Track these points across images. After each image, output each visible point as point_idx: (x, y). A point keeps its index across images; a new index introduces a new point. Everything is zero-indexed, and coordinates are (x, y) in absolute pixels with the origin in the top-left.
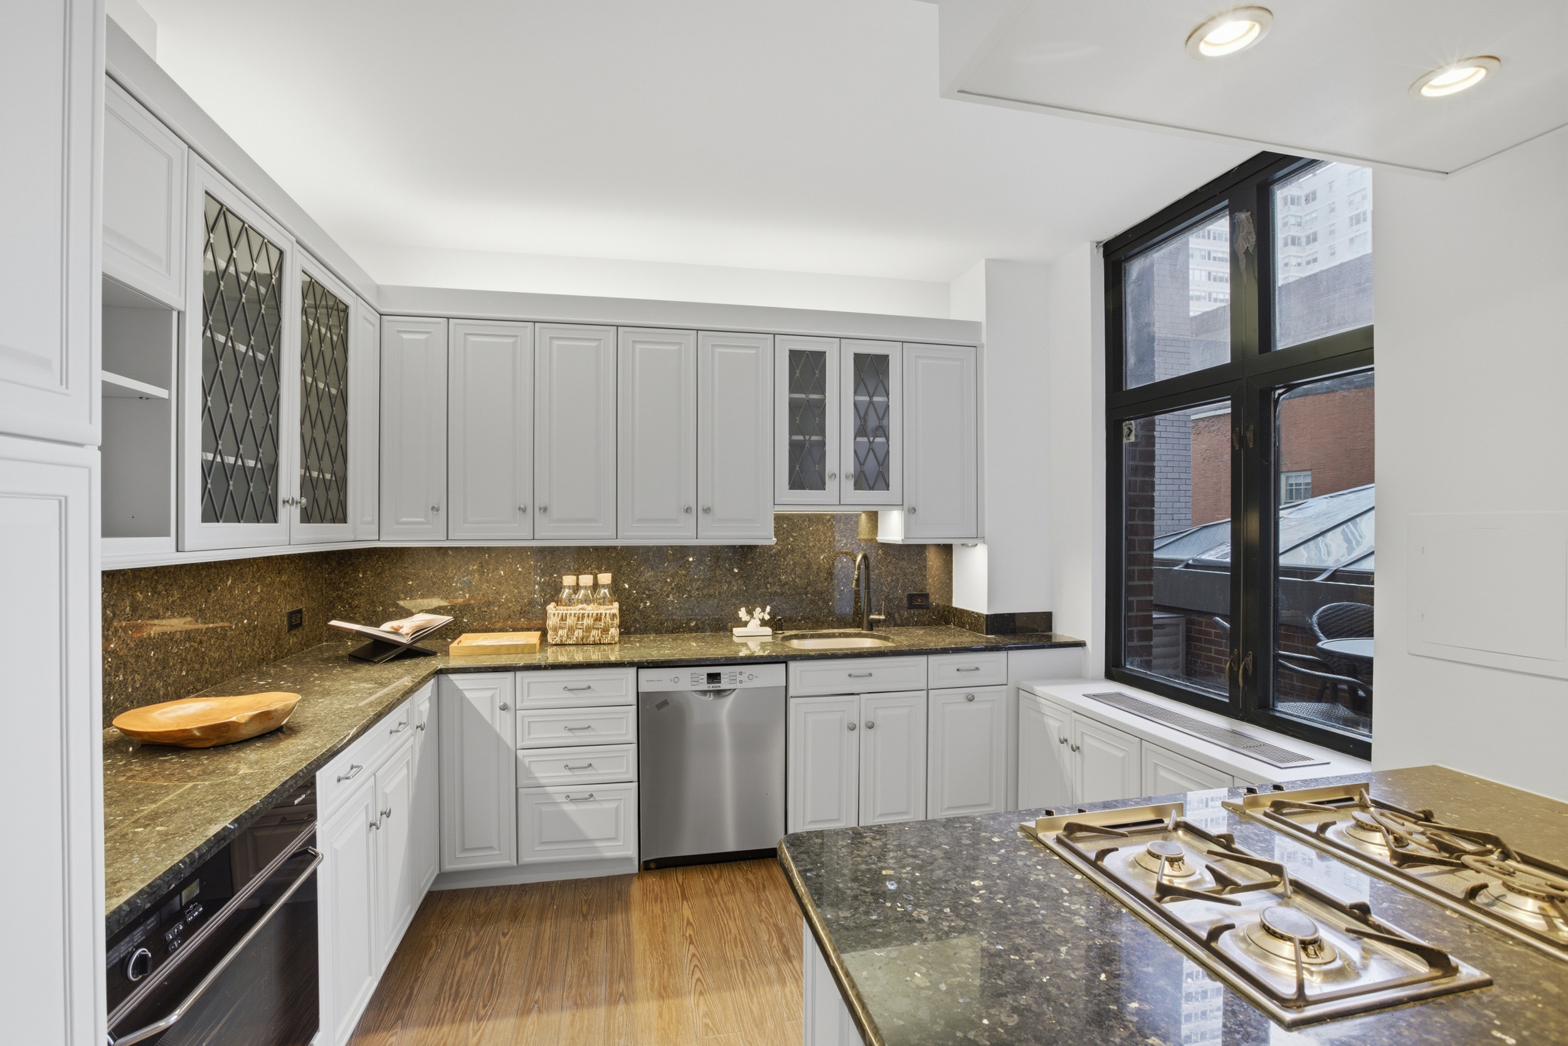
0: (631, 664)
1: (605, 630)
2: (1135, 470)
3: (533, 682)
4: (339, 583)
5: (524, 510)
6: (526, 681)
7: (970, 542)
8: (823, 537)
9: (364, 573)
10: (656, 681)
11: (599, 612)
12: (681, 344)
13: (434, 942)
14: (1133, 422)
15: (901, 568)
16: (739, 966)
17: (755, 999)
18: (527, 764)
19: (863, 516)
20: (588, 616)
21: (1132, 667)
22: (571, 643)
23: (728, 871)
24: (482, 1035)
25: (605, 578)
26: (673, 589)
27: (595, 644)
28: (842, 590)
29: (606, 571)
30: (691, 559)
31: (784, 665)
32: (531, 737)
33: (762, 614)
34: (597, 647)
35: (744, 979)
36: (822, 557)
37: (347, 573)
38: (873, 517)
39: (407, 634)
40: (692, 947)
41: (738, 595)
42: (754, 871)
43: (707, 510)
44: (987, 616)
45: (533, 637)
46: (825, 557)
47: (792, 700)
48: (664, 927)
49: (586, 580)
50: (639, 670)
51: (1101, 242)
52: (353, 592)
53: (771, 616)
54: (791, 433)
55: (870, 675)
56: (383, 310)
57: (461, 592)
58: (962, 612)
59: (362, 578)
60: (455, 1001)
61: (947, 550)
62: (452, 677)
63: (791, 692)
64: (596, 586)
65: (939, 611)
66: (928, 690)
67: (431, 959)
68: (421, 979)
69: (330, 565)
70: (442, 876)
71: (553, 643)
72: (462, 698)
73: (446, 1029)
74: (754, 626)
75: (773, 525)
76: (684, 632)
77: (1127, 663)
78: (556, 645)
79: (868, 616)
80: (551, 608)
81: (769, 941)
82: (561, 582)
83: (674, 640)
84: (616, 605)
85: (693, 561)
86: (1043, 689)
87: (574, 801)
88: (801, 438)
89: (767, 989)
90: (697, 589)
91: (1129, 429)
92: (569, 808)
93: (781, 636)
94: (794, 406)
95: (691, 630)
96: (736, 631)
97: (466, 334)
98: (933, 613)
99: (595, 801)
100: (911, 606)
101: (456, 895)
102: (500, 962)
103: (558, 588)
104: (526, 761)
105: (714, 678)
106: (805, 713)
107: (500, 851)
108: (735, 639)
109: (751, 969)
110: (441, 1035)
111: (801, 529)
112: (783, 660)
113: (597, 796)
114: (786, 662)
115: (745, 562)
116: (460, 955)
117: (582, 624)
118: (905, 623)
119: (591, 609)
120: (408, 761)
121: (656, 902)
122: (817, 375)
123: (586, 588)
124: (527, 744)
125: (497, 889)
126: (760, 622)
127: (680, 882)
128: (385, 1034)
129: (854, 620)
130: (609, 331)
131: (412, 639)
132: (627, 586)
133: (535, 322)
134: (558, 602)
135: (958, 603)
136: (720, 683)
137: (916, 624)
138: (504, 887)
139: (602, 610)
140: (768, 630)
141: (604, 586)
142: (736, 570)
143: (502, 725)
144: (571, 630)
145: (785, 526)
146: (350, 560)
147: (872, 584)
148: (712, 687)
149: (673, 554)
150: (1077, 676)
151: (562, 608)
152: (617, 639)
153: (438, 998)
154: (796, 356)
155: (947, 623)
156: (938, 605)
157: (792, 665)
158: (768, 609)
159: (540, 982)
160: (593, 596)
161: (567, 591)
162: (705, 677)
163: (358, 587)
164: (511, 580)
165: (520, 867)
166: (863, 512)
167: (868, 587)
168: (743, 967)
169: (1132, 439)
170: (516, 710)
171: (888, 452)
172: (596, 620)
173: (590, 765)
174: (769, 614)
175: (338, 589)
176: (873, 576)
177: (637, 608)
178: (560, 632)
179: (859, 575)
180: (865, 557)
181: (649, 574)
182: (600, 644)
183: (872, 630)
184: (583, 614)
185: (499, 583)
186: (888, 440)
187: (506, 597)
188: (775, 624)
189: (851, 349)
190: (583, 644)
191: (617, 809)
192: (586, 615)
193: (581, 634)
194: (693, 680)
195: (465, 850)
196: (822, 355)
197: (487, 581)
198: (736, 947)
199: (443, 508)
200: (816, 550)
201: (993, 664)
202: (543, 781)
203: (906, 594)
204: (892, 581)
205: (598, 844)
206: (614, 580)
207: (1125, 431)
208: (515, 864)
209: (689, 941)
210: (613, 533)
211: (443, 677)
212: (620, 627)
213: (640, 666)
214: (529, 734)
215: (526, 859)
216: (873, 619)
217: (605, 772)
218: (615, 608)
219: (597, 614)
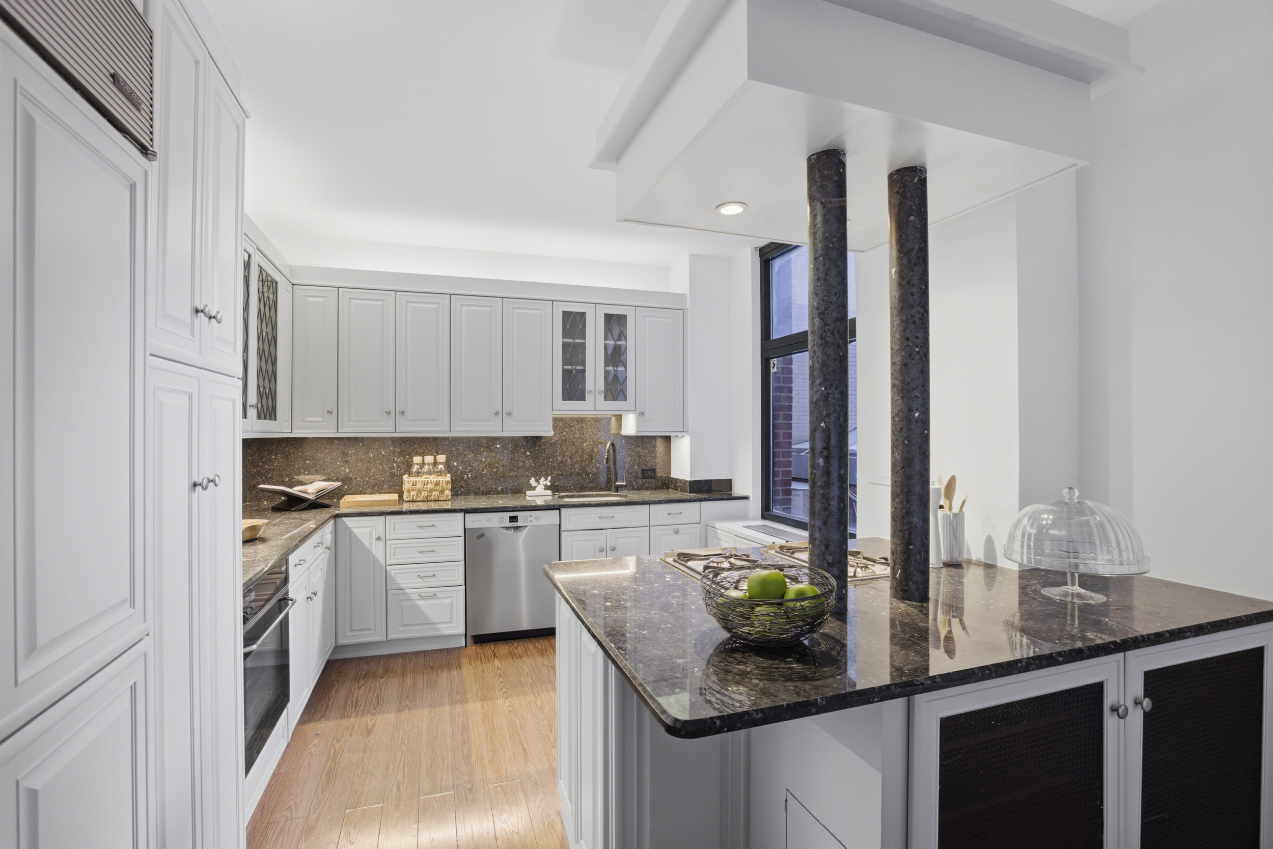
0: (460, 511)
1: (442, 492)
2: (778, 389)
3: (398, 523)
4: (259, 462)
5: (389, 413)
6: (392, 521)
7: (680, 435)
8: (585, 432)
9: (276, 455)
10: (476, 521)
11: (438, 480)
12: (492, 306)
13: (336, 683)
14: (775, 359)
15: (637, 452)
16: (529, 685)
17: (539, 699)
18: (393, 575)
19: (613, 419)
20: (431, 483)
21: (777, 511)
22: (419, 500)
23: (523, 643)
24: (375, 721)
25: (442, 458)
26: (486, 465)
27: (435, 501)
28: (598, 467)
29: (442, 454)
30: (498, 446)
31: (558, 511)
32: (395, 557)
33: (545, 482)
34: (437, 503)
35: (532, 691)
36: (585, 445)
37: (264, 456)
38: (619, 418)
39: (312, 493)
40: (500, 678)
41: (529, 469)
42: (540, 642)
43: (509, 414)
44: (690, 481)
45: (395, 497)
46: (587, 445)
47: (563, 533)
48: (483, 671)
49: (429, 459)
50: (466, 514)
51: (757, 248)
52: (268, 469)
53: (551, 483)
54: (563, 365)
55: (613, 517)
56: (294, 282)
57: (343, 468)
58: (676, 480)
59: (275, 459)
60: (356, 708)
61: (667, 439)
62: (344, 519)
63: (563, 528)
64: (435, 463)
65: (662, 480)
66: (650, 527)
67: (336, 691)
68: (332, 700)
69: (252, 450)
70: (337, 648)
71: (408, 500)
72: (351, 533)
73: (353, 720)
74: (540, 489)
75: (552, 424)
76: (494, 494)
77: (774, 509)
78: (409, 501)
79: (615, 483)
80: (405, 477)
81: (548, 674)
82: (412, 461)
83: (487, 498)
84: (449, 475)
85: (500, 448)
86: (718, 525)
87: (422, 598)
88: (570, 367)
89: (546, 694)
90: (503, 466)
91: (774, 363)
92: (420, 603)
93: (557, 496)
94: (565, 346)
95: (498, 493)
96: (528, 493)
97: (350, 298)
98: (659, 481)
99: (437, 598)
100: (643, 477)
101: (345, 661)
102: (381, 690)
103: (409, 465)
104: (393, 573)
105: (513, 519)
106: (572, 541)
107: (375, 630)
108: (527, 498)
109: (537, 687)
110: (350, 722)
111: (571, 426)
112: (558, 508)
113: (439, 595)
114: (559, 509)
115: (534, 448)
116: (355, 687)
117: (427, 488)
118: (640, 488)
119: (433, 478)
120: (322, 568)
121: (477, 659)
122: (580, 327)
123: (428, 464)
124: (393, 562)
125: (373, 657)
126: (544, 487)
127: (493, 649)
128: (315, 723)
129: (606, 486)
130: (445, 298)
131: (316, 496)
132: (455, 464)
133: (396, 291)
134: (410, 474)
135: (674, 475)
136: (517, 521)
137: (647, 489)
138: (378, 656)
139: (440, 479)
140: (549, 492)
141: (440, 463)
142: (528, 453)
143: (377, 550)
144: (420, 491)
145: (560, 424)
146: (266, 447)
147: (617, 463)
148: (512, 524)
149: (486, 443)
150: (742, 517)
151: (412, 478)
152: (450, 497)
153: (345, 707)
154: (566, 315)
155: (668, 488)
156: (661, 477)
157: (563, 511)
158: (549, 478)
159: (407, 697)
160: (433, 469)
161: (416, 466)
162: (508, 519)
163: (271, 465)
164: (378, 460)
165: (388, 642)
166: (613, 415)
167: (615, 464)
168: (532, 686)
169: (775, 370)
170: (386, 540)
171: (626, 377)
172: (436, 485)
173: (434, 575)
174: (550, 481)
175: (258, 466)
176: (618, 457)
177: (462, 478)
178: (412, 493)
179: (608, 456)
180: (612, 444)
181: (470, 456)
182: (439, 500)
183: (617, 492)
184: (427, 481)
185: (370, 462)
186: (626, 369)
187: (374, 471)
188: (553, 488)
189: (603, 311)
190: (428, 501)
191: (452, 603)
192: (429, 482)
193: (426, 495)
194: (501, 520)
195: (352, 631)
196: (583, 314)
197: (361, 461)
198: (528, 677)
199: (335, 412)
200: (581, 440)
201: (691, 511)
202: (403, 586)
203: (640, 470)
204: (631, 460)
205: (439, 626)
206: (447, 460)
207: (772, 365)
208: (385, 640)
209: (498, 676)
210: (447, 428)
211: (338, 520)
212: (451, 490)
213: (466, 511)
214: (394, 556)
215: (392, 636)
216: (618, 485)
217: (443, 579)
218: (448, 477)
219: (437, 481)
